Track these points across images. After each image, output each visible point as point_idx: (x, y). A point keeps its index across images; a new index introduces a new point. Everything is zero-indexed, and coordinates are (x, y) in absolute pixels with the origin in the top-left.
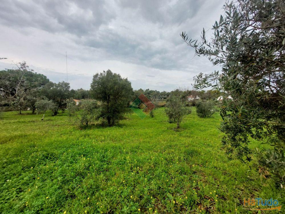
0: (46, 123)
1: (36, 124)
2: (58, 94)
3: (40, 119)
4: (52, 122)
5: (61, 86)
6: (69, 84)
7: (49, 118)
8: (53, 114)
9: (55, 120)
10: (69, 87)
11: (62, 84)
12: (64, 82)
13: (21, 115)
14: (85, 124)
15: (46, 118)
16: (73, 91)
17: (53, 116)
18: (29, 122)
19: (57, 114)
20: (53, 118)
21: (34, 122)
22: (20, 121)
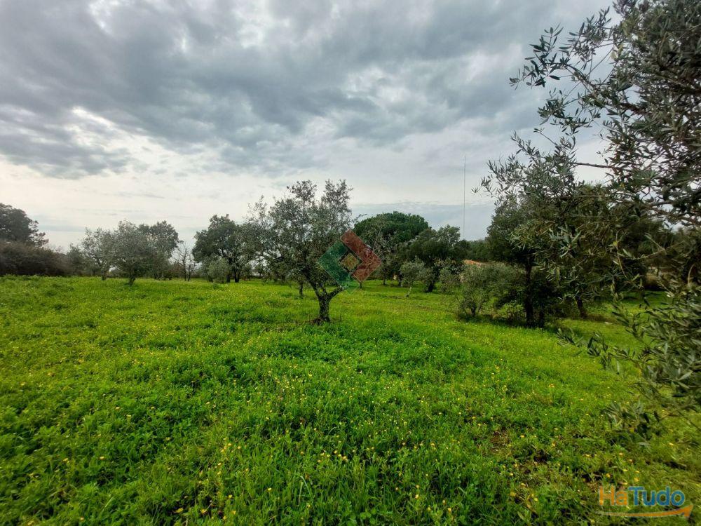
0: (410, 302)
1: (397, 300)
2: (438, 250)
3: (405, 295)
4: (420, 302)
5: (444, 235)
6: (457, 229)
7: (419, 294)
8: (427, 290)
9: (426, 299)
10: (459, 235)
11: (446, 230)
12: (449, 226)
13: (384, 287)
14: (468, 311)
15: (414, 295)
16: (464, 243)
17: (426, 292)
18: (391, 297)
19: (433, 290)
20: (424, 296)
21: (396, 298)
22: (381, 294)
